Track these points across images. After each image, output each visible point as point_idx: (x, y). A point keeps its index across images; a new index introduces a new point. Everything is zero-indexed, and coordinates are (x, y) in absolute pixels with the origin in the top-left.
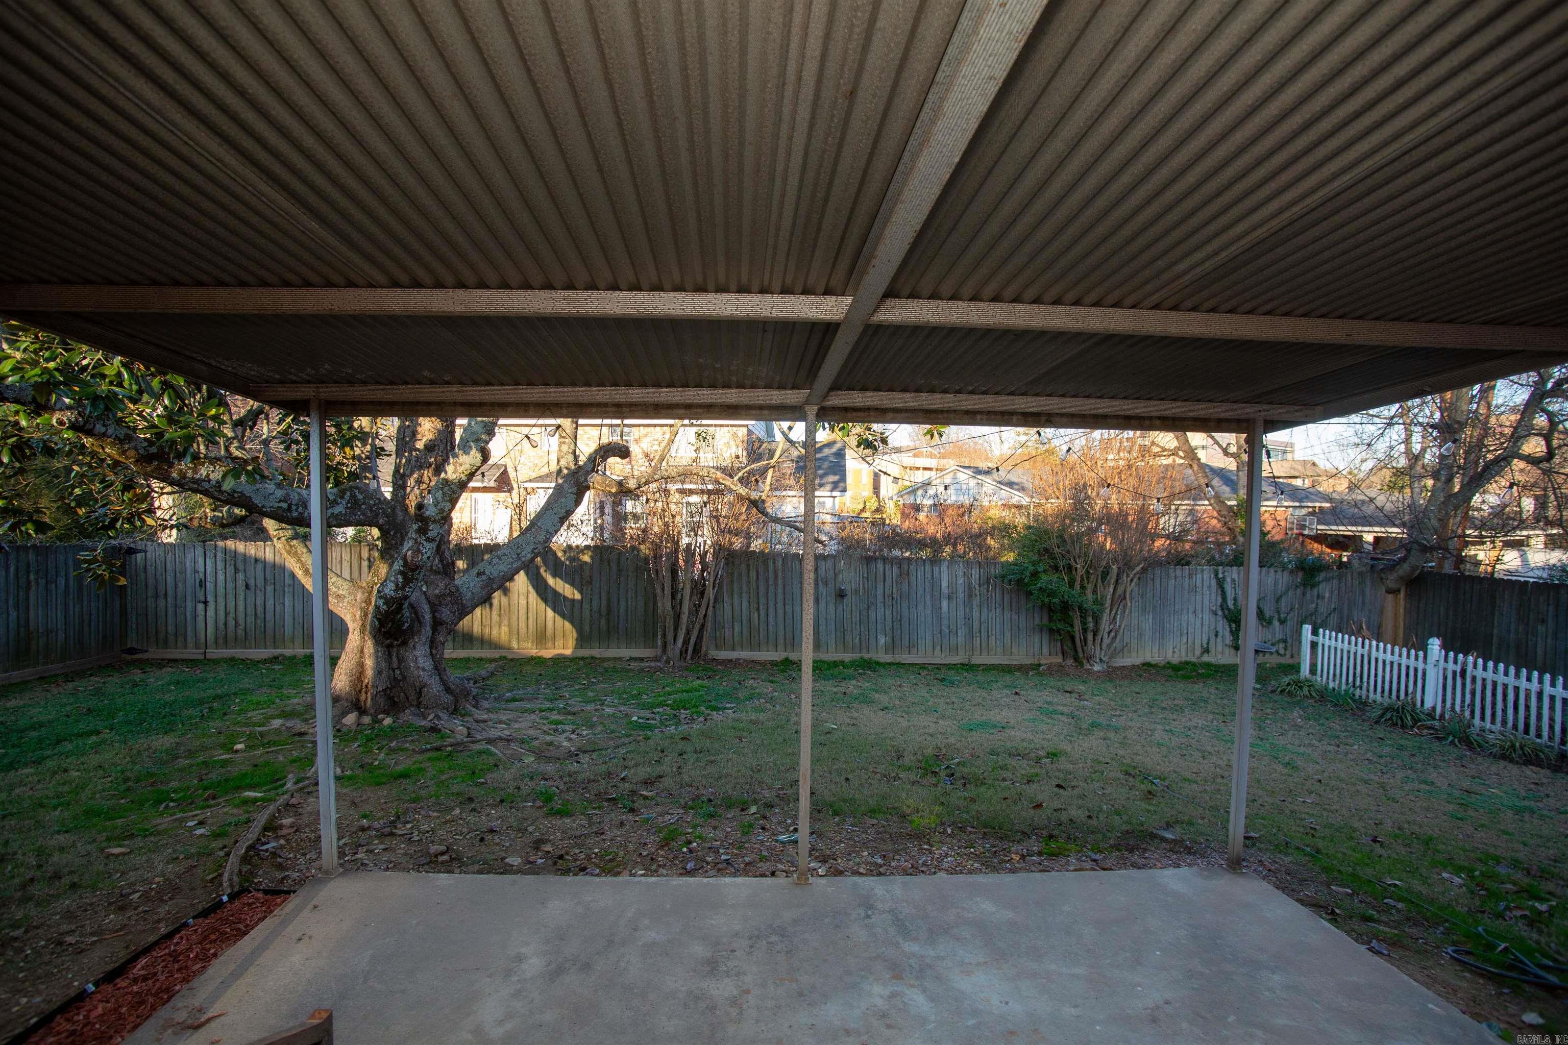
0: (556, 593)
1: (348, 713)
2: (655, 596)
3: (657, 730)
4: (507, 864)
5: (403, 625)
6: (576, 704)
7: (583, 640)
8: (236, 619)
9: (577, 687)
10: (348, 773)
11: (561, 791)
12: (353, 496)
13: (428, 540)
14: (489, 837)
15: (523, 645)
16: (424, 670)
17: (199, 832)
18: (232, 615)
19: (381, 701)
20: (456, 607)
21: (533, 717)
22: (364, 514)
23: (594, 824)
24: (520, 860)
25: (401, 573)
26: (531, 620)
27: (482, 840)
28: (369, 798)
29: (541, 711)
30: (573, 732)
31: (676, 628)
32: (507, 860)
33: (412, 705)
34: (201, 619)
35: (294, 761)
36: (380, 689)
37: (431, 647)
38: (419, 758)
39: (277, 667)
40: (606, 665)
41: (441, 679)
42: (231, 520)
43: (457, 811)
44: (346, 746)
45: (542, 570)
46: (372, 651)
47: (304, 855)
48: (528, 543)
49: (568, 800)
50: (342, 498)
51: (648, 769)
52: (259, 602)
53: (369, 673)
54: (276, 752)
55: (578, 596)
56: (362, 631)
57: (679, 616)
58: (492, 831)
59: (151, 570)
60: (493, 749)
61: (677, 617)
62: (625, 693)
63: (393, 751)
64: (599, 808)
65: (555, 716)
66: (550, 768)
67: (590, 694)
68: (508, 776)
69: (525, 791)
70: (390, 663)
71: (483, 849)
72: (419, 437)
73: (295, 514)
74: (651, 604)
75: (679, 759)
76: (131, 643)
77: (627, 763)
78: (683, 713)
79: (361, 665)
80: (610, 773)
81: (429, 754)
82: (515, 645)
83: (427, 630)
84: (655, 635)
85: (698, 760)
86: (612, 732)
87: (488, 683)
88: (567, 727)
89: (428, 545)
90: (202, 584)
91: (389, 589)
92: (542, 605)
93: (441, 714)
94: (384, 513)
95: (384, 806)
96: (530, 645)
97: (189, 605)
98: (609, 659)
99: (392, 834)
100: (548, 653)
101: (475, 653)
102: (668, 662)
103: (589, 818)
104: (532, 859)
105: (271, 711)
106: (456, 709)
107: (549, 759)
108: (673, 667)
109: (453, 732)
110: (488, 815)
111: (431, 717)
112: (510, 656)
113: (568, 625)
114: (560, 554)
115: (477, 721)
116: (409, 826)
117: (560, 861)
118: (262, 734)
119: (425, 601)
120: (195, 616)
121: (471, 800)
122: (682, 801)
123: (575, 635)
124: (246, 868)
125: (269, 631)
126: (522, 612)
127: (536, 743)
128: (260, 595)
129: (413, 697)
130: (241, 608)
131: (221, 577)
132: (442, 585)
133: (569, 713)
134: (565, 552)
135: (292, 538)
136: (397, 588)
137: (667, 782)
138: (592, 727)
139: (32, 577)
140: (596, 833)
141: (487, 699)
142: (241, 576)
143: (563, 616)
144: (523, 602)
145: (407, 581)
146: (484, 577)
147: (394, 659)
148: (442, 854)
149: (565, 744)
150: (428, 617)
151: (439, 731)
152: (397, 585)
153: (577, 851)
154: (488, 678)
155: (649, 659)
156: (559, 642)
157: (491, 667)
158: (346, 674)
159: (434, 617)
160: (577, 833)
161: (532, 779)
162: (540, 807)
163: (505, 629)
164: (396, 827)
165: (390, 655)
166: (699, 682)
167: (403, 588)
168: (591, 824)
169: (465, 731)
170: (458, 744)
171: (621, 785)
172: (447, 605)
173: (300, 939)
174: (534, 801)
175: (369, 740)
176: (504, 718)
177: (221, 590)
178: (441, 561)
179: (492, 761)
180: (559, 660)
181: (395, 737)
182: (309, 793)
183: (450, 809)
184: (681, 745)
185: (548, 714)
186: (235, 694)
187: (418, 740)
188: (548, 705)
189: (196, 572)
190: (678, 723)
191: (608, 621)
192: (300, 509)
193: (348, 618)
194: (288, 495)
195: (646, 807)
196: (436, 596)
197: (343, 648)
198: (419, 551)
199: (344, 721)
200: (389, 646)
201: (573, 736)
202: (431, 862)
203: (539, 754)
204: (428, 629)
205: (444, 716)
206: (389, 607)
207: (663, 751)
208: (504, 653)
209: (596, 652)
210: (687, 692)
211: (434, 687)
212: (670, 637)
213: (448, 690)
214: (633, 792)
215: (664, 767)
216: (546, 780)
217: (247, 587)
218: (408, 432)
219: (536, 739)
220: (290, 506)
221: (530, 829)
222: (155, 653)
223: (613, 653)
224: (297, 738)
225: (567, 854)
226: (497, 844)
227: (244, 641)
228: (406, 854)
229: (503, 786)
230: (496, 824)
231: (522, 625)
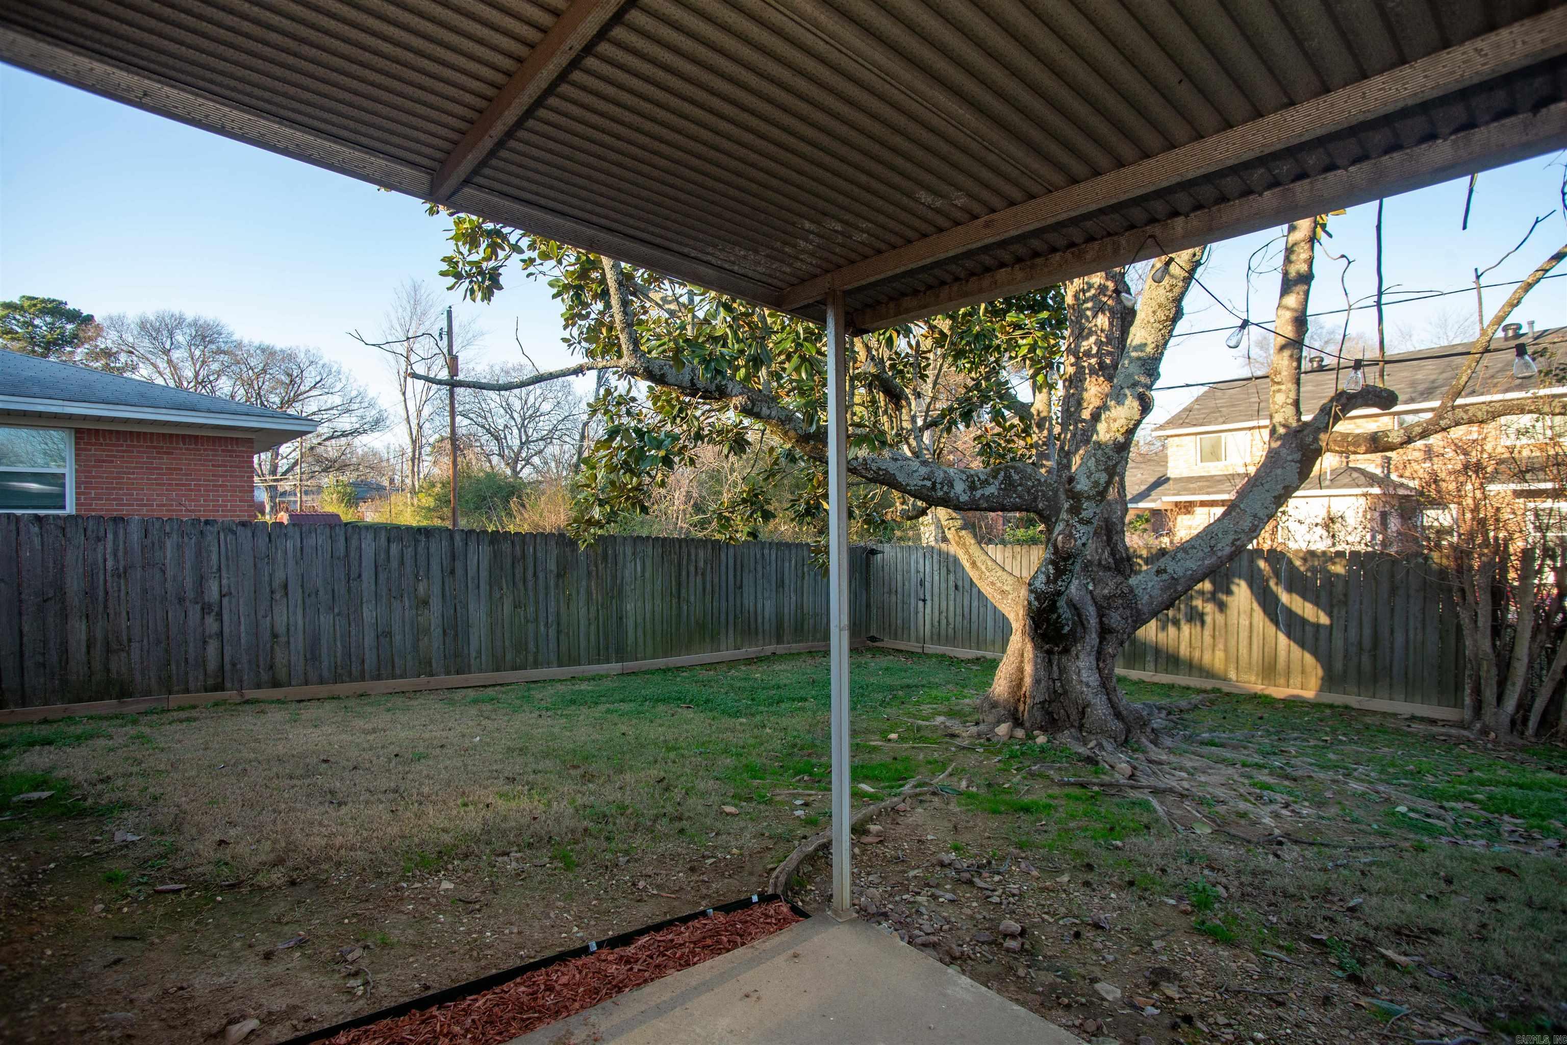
0: (1289, 612)
1: (1004, 722)
2: (1459, 628)
3: (1444, 840)
4: (1096, 992)
5: (1063, 627)
6: (1302, 765)
7: (1330, 681)
8: (947, 618)
9: (1312, 743)
10: (974, 789)
11: (1230, 897)
12: (1008, 477)
13: (1081, 521)
14: (1089, 934)
15: (1244, 677)
16: (1088, 685)
17: (799, 813)
18: (944, 614)
19: (1038, 715)
20: (1128, 612)
21: (1231, 770)
22: (1020, 497)
23: (1270, 977)
24: (1118, 993)
25: (1052, 562)
26: (1255, 647)
27: (1077, 935)
28: (976, 826)
29: (1244, 765)
30: (1286, 806)
31: (1502, 684)
32: (1098, 986)
33: (1072, 726)
34: (921, 615)
35: (930, 763)
36: (1037, 700)
37: (1098, 660)
38: (1056, 791)
39: (975, 668)
40: (1368, 720)
41: (1109, 699)
42: (915, 513)
43: (1065, 878)
44: (988, 759)
45: (1272, 583)
46: (1031, 656)
47: (869, 874)
48: (1226, 533)
49: (1235, 917)
50: (995, 477)
51: (1409, 908)
52: (966, 603)
53: (1028, 681)
54: (920, 749)
55: (1324, 620)
56: (1023, 633)
57: (1508, 665)
58: (1097, 926)
59: (886, 569)
60: (1155, 803)
61: (1504, 665)
62: (1394, 766)
63: (1032, 775)
64: (1289, 950)
65: (1263, 777)
66: (1227, 853)
67: (1331, 756)
68: (1157, 846)
69: (1172, 878)
70: (1050, 673)
71: (1074, 950)
72: (1085, 405)
73: (940, 494)
74: (1453, 642)
75: (1486, 907)
76: (873, 633)
77: (1366, 883)
78: (1507, 823)
79: (1021, 670)
80: (1328, 891)
81: (1068, 790)
82: (1232, 675)
83: (1093, 638)
84: (1458, 687)
85: (1533, 923)
86: (1354, 821)
87: (1186, 716)
88: (1278, 797)
89: (1083, 529)
90: (922, 583)
91: (1040, 584)
92: (1271, 629)
93: (1105, 743)
94: (1043, 496)
95: (985, 842)
96: (1253, 679)
97: (913, 601)
98: (1375, 713)
99: (970, 882)
100: (1279, 692)
101: (1181, 680)
102: (1485, 732)
103: (1266, 962)
104: (1139, 1000)
105: (941, 708)
106: (1126, 741)
107: (1232, 839)
108: (1495, 742)
109: (1112, 767)
110: (1103, 898)
111: (1092, 744)
112: (1226, 689)
113: (1309, 658)
114: (1298, 563)
115: (1150, 761)
116: (997, 878)
117: (1185, 1026)
118: (919, 729)
119: (1090, 602)
120: (917, 613)
121: (1090, 867)
122: (1482, 1006)
123: (1320, 672)
124: (808, 868)
125: (974, 634)
126: (1244, 635)
127: (1222, 809)
128: (967, 596)
129: (1074, 716)
130: (951, 608)
131: (936, 578)
132: (1112, 584)
133: (1287, 777)
134: (1305, 560)
135: (962, 529)
136: (1048, 582)
137: (1447, 947)
138: (1321, 804)
139: (806, 569)
140: (1270, 998)
141: (1172, 736)
142: (952, 577)
143: (1303, 646)
144: (1244, 622)
145: (1060, 573)
146: (1165, 576)
147: (1055, 668)
148: (1013, 936)
149: (1267, 820)
150: (1093, 622)
151: (1097, 763)
152: (1048, 577)
153: (1222, 1020)
154: (1188, 711)
155: (1446, 723)
156: (1296, 679)
157: (1196, 698)
158: (1005, 679)
159: (1101, 623)
160: (1234, 984)
161: (1191, 862)
162: (1185, 913)
163: (1220, 655)
164: (980, 875)
165: (1050, 662)
166: (1551, 775)
167: (1055, 581)
168: (1266, 976)
169: (1128, 771)
170: (1110, 785)
171: (1344, 920)
172: (1117, 608)
173: (747, 996)
174: (1180, 899)
175: (1012, 757)
176: (1189, 764)
177: (936, 590)
178: (1113, 554)
179: (1145, 819)
180: (1292, 704)
181: (1043, 760)
182: (921, 801)
183: (1059, 872)
184: (1494, 881)
185: (1254, 772)
186: (923, 686)
187: (1066, 769)
188: (1258, 759)
189: (918, 572)
190: (1495, 836)
191: (1374, 658)
192: (945, 488)
193: (1011, 617)
194: (932, 472)
195: (1387, 982)
196: (1104, 597)
197: (1004, 651)
198: (1071, 535)
199: (996, 730)
200: (1049, 652)
201: (1285, 812)
202: (994, 942)
203: (1221, 828)
204: (1094, 635)
205: (1109, 746)
206: (1041, 604)
207: (1449, 881)
208: (1218, 684)
209: (1353, 700)
210: (1521, 787)
211: (1100, 708)
212: (1489, 694)
213: (1118, 715)
214: (1368, 944)
215: (1446, 915)
216: (1213, 869)
217: (956, 587)
218: (1073, 402)
219: (1223, 802)
220: (934, 484)
221: (1157, 944)
222: (888, 643)
223: (1381, 704)
224: (947, 739)
225: (1202, 1017)
226: (1096, 951)
227: (952, 640)
228: (972, 918)
229: (1141, 859)
230: (1106, 916)
231: (1243, 651)
